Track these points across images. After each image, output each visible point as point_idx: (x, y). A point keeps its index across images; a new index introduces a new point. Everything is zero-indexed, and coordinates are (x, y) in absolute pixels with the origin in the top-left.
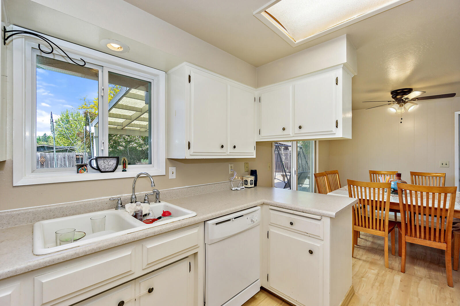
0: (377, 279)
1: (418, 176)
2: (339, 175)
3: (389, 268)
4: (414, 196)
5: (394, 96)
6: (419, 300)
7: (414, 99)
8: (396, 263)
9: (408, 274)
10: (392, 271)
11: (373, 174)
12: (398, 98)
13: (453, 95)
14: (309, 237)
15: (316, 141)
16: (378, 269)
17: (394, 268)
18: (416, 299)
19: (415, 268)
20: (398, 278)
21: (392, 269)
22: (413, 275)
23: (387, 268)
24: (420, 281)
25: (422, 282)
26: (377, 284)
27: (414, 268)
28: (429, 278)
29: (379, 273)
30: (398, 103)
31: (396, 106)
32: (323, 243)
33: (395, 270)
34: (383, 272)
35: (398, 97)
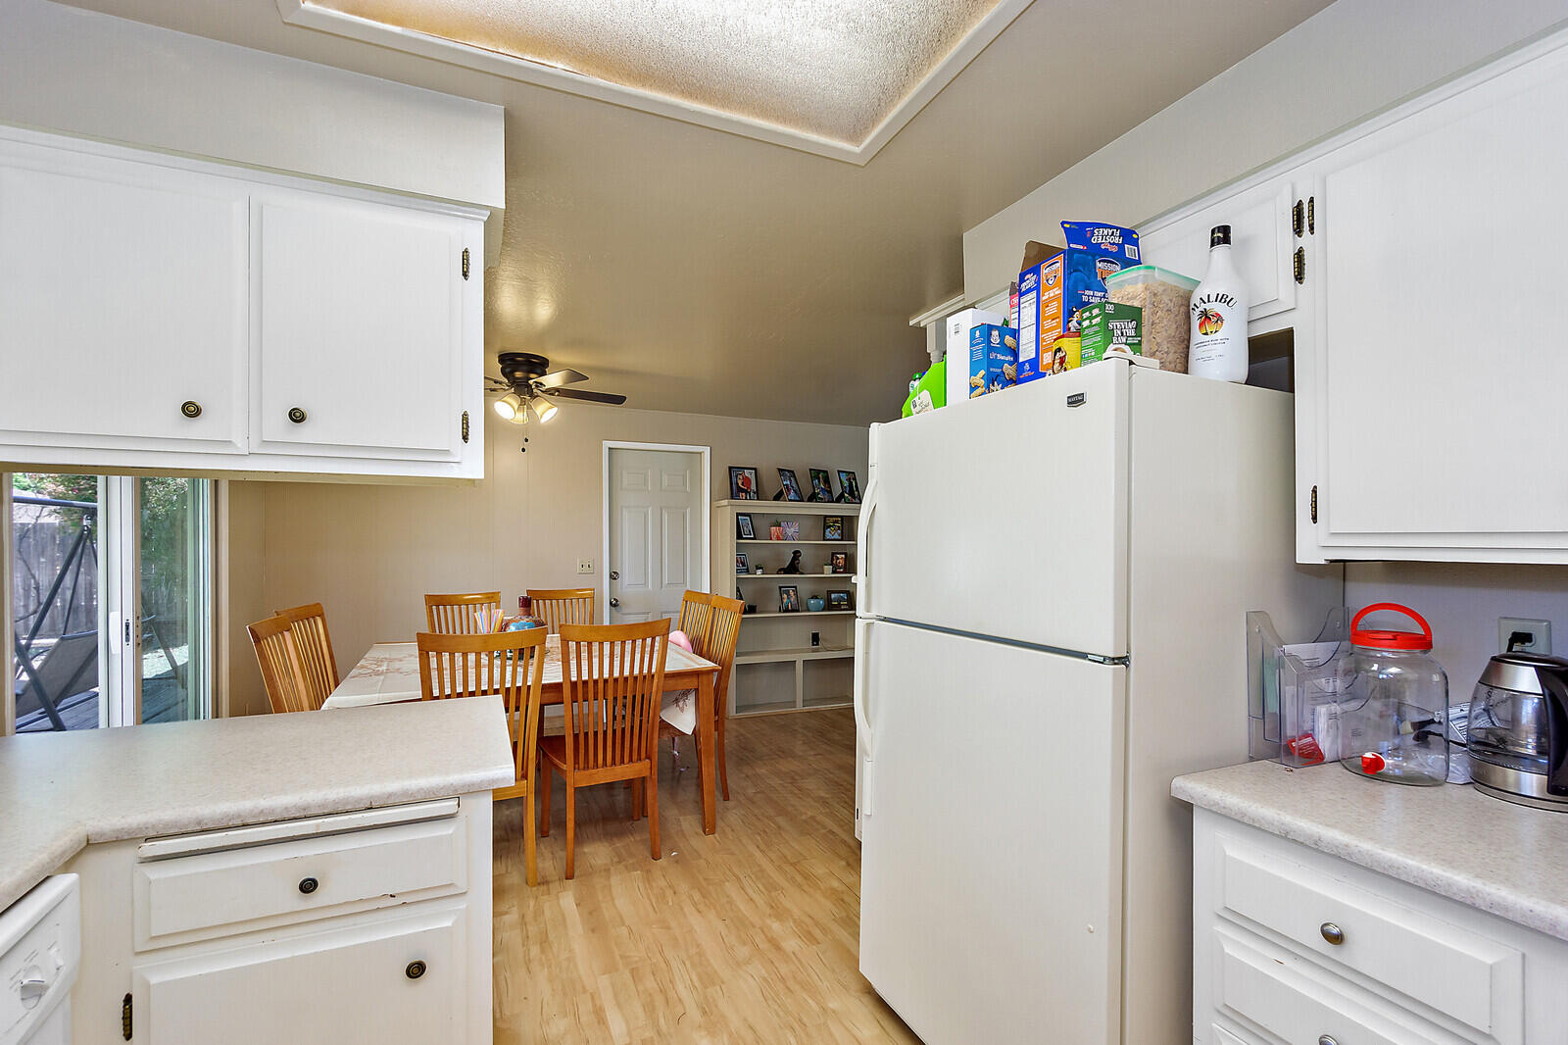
0: (528, 937)
1: (544, 600)
2: (327, 621)
3: (539, 884)
4: (584, 655)
5: (508, 370)
6: (630, 931)
7: (551, 392)
8: (544, 859)
9: (581, 876)
10: (548, 890)
11: (438, 606)
12: (518, 378)
13: (618, 400)
14: (405, 908)
15: (216, 481)
16: (515, 903)
17: (548, 878)
18: (624, 931)
19: (586, 850)
20: (567, 899)
21: (545, 882)
22: (590, 874)
23: (534, 886)
24: (608, 878)
25: (615, 880)
26: (535, 951)
27: (584, 853)
28: (619, 862)
29: (523, 916)
30: (518, 393)
31: (514, 401)
32: (463, 906)
33: (552, 882)
34: (532, 903)
35: (518, 374)
